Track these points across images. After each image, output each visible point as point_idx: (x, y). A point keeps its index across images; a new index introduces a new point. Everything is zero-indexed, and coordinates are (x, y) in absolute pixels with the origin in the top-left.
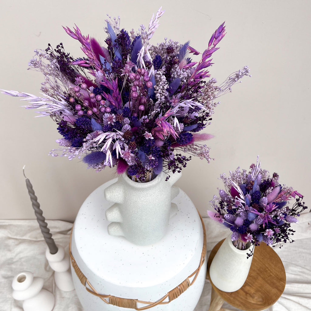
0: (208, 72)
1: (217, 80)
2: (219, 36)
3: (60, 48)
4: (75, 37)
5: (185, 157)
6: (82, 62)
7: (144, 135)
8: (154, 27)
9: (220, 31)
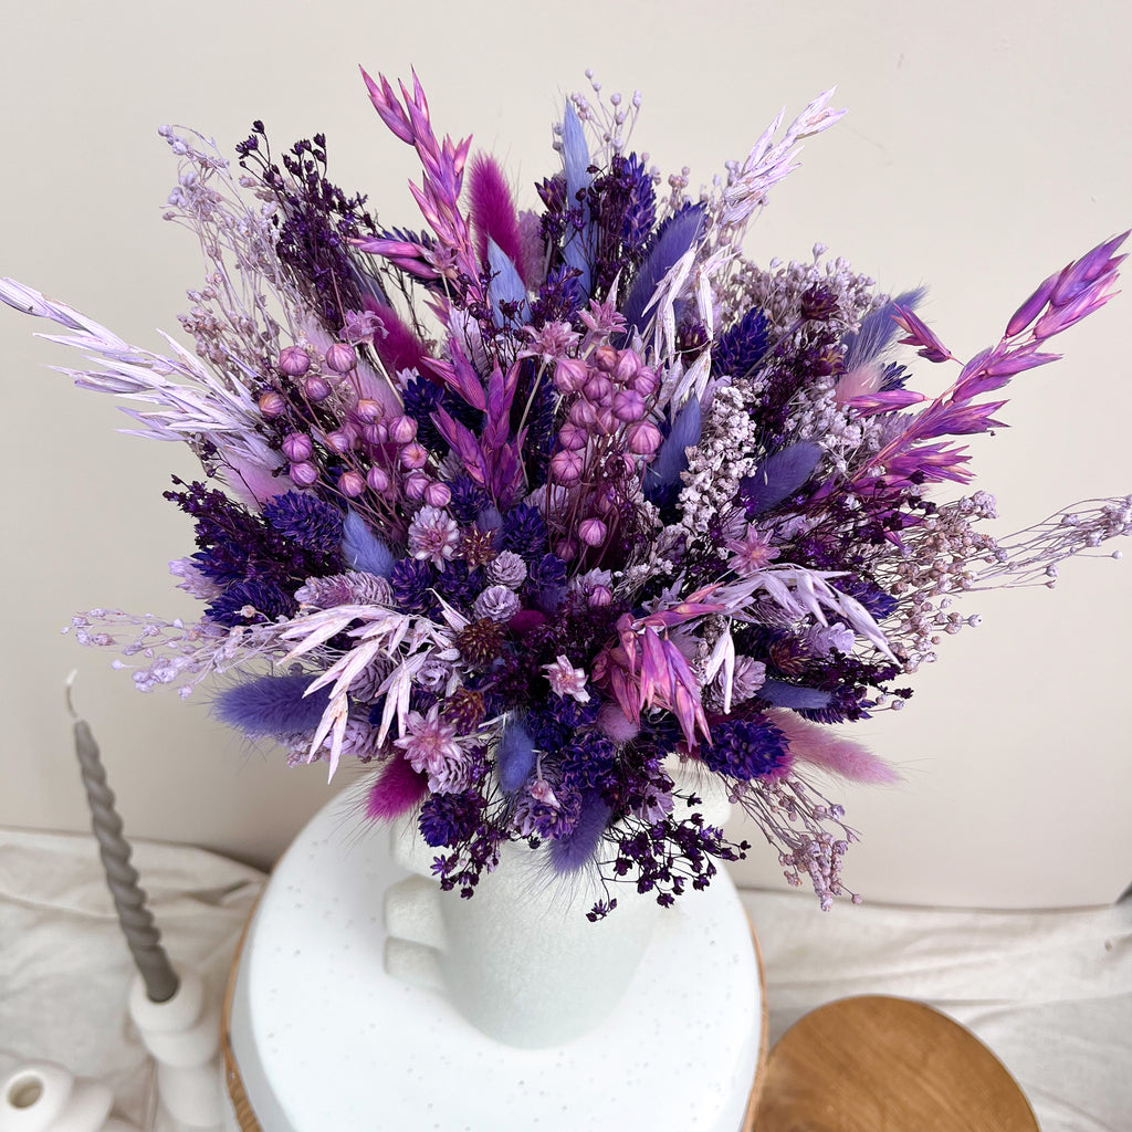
0: (964, 459)
1: (998, 509)
2: (1073, 299)
3: (308, 156)
4: (401, 128)
5: (719, 835)
6: (408, 249)
7: (546, 672)
8: (766, 173)
9: (1091, 273)
